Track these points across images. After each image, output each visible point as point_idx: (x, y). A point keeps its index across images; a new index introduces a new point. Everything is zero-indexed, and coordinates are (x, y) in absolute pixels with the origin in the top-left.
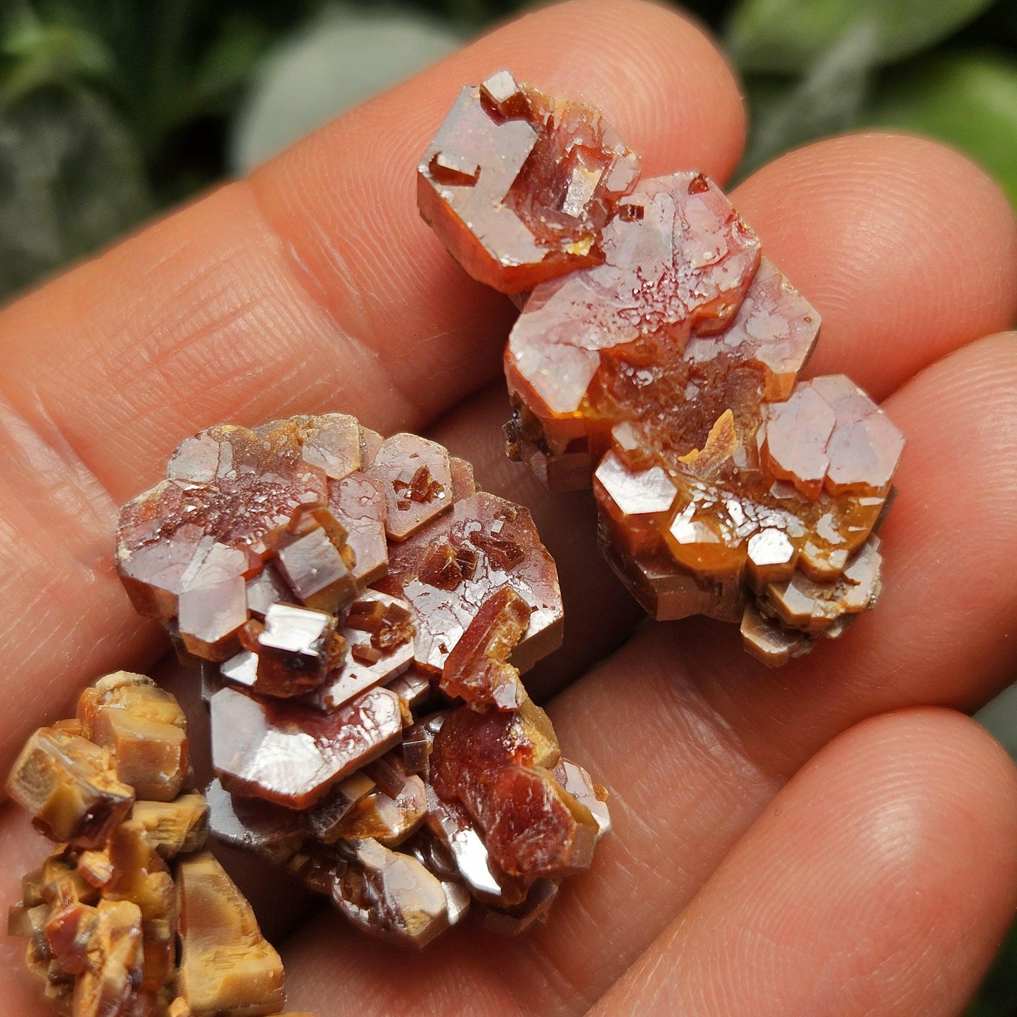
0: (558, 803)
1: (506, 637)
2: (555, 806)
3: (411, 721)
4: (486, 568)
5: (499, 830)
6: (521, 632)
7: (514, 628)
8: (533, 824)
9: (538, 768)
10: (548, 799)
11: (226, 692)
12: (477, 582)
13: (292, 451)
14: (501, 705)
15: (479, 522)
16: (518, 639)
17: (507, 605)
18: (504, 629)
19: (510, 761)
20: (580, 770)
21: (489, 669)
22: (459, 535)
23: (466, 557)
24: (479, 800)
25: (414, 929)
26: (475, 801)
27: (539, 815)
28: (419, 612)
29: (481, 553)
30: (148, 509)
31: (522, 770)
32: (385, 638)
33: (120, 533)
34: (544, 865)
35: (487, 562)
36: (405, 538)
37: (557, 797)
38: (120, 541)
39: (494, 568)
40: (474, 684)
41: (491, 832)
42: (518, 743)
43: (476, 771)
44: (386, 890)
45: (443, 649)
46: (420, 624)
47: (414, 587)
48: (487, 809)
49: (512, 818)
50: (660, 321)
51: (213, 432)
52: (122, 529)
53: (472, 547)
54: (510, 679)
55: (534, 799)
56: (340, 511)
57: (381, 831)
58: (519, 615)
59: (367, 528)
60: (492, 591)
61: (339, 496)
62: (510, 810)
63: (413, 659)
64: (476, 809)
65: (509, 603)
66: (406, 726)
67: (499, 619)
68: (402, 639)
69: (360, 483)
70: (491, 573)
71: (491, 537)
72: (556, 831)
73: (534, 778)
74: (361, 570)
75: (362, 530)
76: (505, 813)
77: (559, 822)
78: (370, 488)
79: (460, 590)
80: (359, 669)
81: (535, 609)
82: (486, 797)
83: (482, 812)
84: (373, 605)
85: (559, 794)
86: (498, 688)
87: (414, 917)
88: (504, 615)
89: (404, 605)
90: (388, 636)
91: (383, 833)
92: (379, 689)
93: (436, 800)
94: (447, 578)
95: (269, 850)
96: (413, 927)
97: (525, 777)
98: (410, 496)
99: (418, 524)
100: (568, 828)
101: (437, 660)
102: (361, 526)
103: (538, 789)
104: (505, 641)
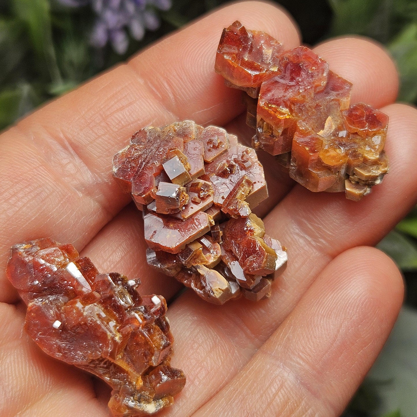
0: (261, 247)
1: (243, 192)
2: (260, 248)
3: (214, 224)
4: (239, 170)
5: (242, 258)
6: (249, 190)
7: (246, 189)
8: (253, 255)
9: (256, 237)
10: (258, 246)
11: (149, 215)
12: (235, 175)
13: (172, 134)
14: (241, 215)
15: (237, 155)
16: (248, 193)
17: (243, 181)
18: (243, 189)
19: (246, 235)
20: (277, 241)
21: (237, 203)
22: (230, 160)
23: (231, 166)
24: (237, 249)
25: (217, 295)
26: (236, 250)
27: (255, 251)
28: (215, 186)
29: (237, 165)
30: (123, 155)
31: (249, 237)
32: (202, 194)
33: (113, 163)
34: (256, 268)
35: (239, 168)
36: (211, 162)
37: (261, 245)
38: (113, 166)
39: (241, 170)
40: (231, 208)
41: (240, 259)
42: (249, 229)
43: (236, 239)
44: (207, 282)
45: (223, 198)
46: (215, 190)
47: (214, 177)
48: (239, 252)
49: (246, 254)
50: (305, 88)
51: (145, 129)
52: (114, 162)
53: (234, 163)
54: (244, 206)
55: (253, 246)
56: (187, 153)
57: (205, 262)
58: (248, 184)
59: (196, 158)
60: (240, 177)
61: (187, 148)
62: (245, 251)
63: (213, 201)
64: (236, 252)
65: (244, 180)
66: (212, 226)
67: (241, 186)
68: (208, 195)
69: (195, 143)
70: (240, 171)
71: (241, 160)
72: (260, 256)
73: (253, 239)
74: (194, 172)
75: (194, 159)
76: (244, 252)
77: (261, 253)
78: (198, 144)
79: (230, 178)
80: (194, 206)
81: (255, 183)
82: (239, 248)
83: (238, 253)
84: (198, 183)
85: (261, 244)
86: (240, 209)
87: (217, 291)
88: (243, 184)
89: (210, 184)
90: (203, 194)
91: (206, 263)
92: (201, 212)
93: (224, 251)
94: (224, 174)
95: (168, 270)
96: (217, 294)
97: (250, 239)
98: (212, 147)
99: (215, 156)
100: (264, 255)
101: (221, 202)
102: (194, 157)
103: (254, 243)
104: (243, 193)
